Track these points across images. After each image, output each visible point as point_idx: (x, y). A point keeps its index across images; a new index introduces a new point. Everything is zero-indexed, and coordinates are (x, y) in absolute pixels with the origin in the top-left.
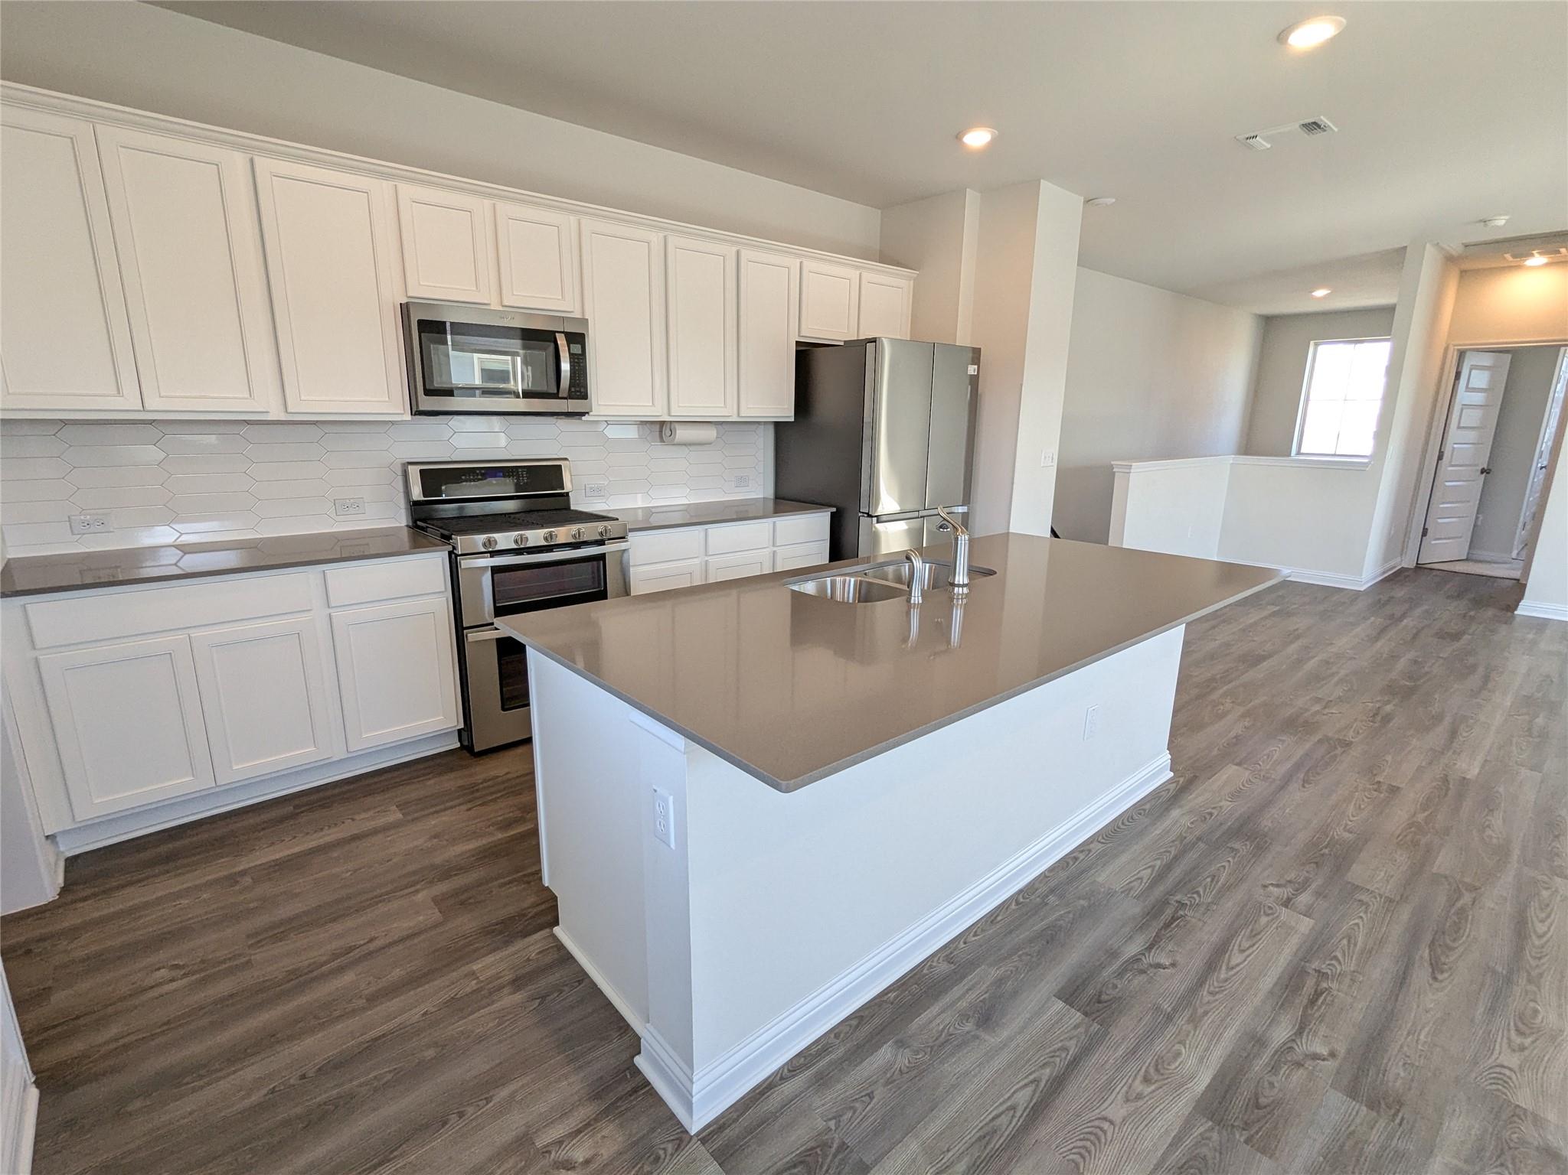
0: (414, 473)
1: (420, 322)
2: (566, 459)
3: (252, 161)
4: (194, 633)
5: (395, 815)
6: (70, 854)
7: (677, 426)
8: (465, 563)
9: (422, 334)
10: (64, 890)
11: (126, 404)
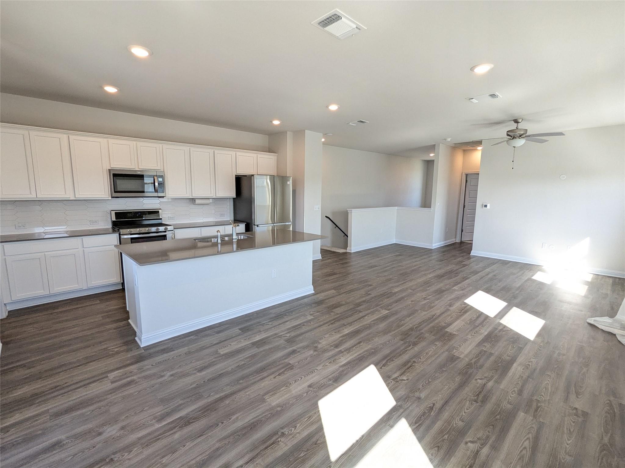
0: (113, 213)
1: (113, 174)
2: (161, 209)
3: (69, 136)
4: (46, 253)
5: (99, 302)
6: (9, 310)
7: (196, 200)
8: (122, 237)
9: (114, 177)
10: (7, 316)
11: (33, 196)
